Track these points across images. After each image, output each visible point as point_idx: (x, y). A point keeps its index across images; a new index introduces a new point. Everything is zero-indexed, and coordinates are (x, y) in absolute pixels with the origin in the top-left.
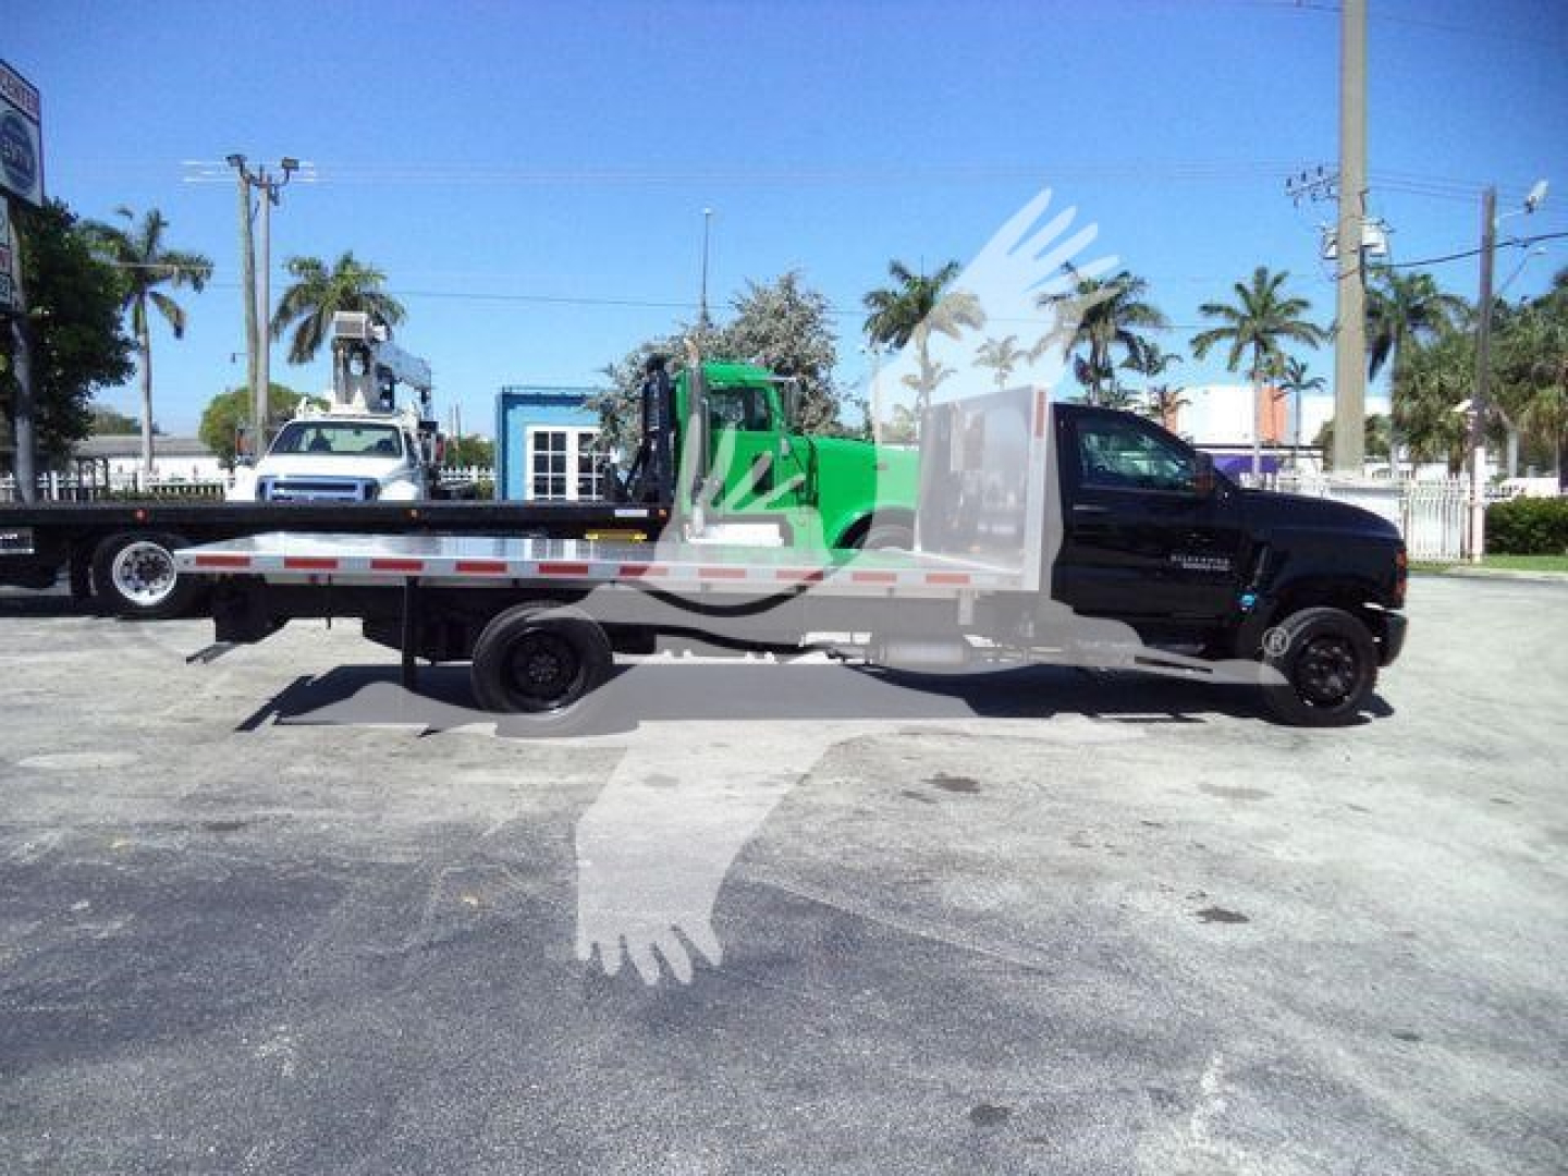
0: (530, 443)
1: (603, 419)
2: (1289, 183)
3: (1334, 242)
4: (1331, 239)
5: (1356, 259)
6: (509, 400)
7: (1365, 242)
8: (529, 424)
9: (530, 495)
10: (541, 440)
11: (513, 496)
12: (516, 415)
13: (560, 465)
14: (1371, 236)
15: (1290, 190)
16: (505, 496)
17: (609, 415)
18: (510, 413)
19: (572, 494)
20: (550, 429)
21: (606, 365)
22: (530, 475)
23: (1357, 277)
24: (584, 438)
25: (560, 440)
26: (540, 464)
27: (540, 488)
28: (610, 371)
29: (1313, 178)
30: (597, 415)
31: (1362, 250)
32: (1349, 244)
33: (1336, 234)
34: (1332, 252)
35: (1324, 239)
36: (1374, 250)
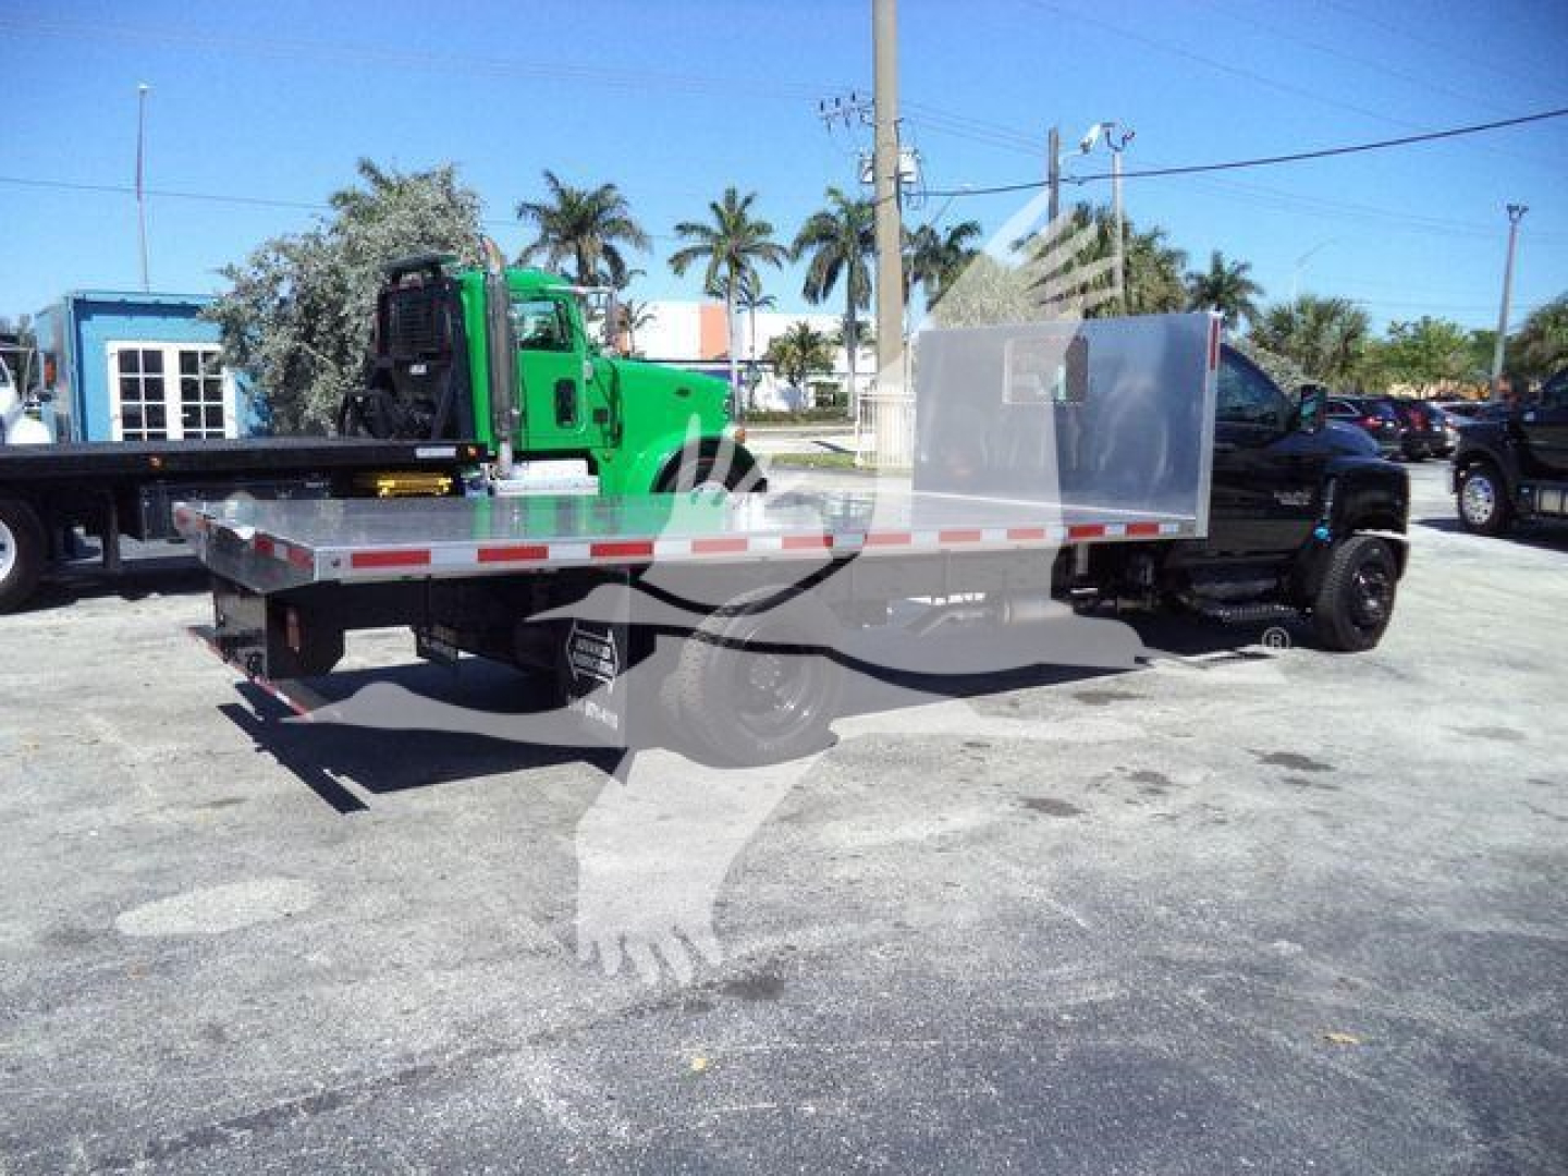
0: (113, 364)
1: (225, 332)
2: (822, 107)
3: (872, 168)
4: (867, 165)
5: (892, 186)
6: (84, 308)
7: (902, 169)
8: (110, 342)
9: (117, 433)
10: (128, 360)
11: (94, 436)
12: (93, 327)
13: (156, 389)
14: (907, 165)
15: (823, 114)
16: (85, 437)
17: (232, 326)
18: (86, 326)
19: (175, 430)
20: (140, 346)
21: (225, 267)
22: (116, 404)
23: (893, 202)
24: (188, 361)
25: (154, 360)
26: (129, 390)
27: (130, 419)
28: (229, 272)
29: (846, 102)
30: (217, 327)
31: (898, 177)
32: (886, 170)
33: (874, 160)
34: (869, 178)
35: (861, 164)
36: (906, 178)
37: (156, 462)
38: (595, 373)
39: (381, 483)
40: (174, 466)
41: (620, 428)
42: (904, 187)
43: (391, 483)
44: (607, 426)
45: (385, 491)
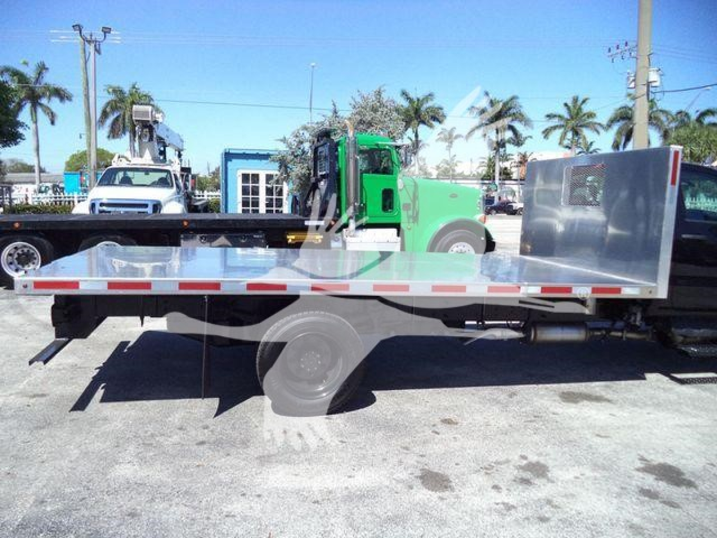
0: (240, 180)
1: (280, 167)
2: (610, 50)
3: (634, 80)
4: (632, 79)
5: (645, 88)
6: (228, 156)
7: (651, 80)
8: (239, 169)
9: (239, 209)
10: (245, 177)
11: (230, 211)
12: (233, 164)
13: (256, 191)
14: (654, 77)
15: (610, 54)
16: (226, 211)
17: (283, 164)
18: (229, 163)
19: (262, 209)
20: (250, 172)
21: (282, 137)
22: (240, 197)
23: (645, 97)
24: (269, 178)
25: (256, 178)
26: (245, 191)
27: (245, 203)
28: (284, 140)
29: (622, 47)
30: (277, 165)
31: (648, 84)
32: (642, 81)
33: (635, 76)
34: (632, 85)
35: (628, 78)
36: (654, 84)
37: (185, 223)
38: (404, 186)
39: (288, 237)
40: (193, 225)
41: (417, 214)
42: (651, 89)
43: (293, 237)
44: (410, 213)
45: (290, 241)
